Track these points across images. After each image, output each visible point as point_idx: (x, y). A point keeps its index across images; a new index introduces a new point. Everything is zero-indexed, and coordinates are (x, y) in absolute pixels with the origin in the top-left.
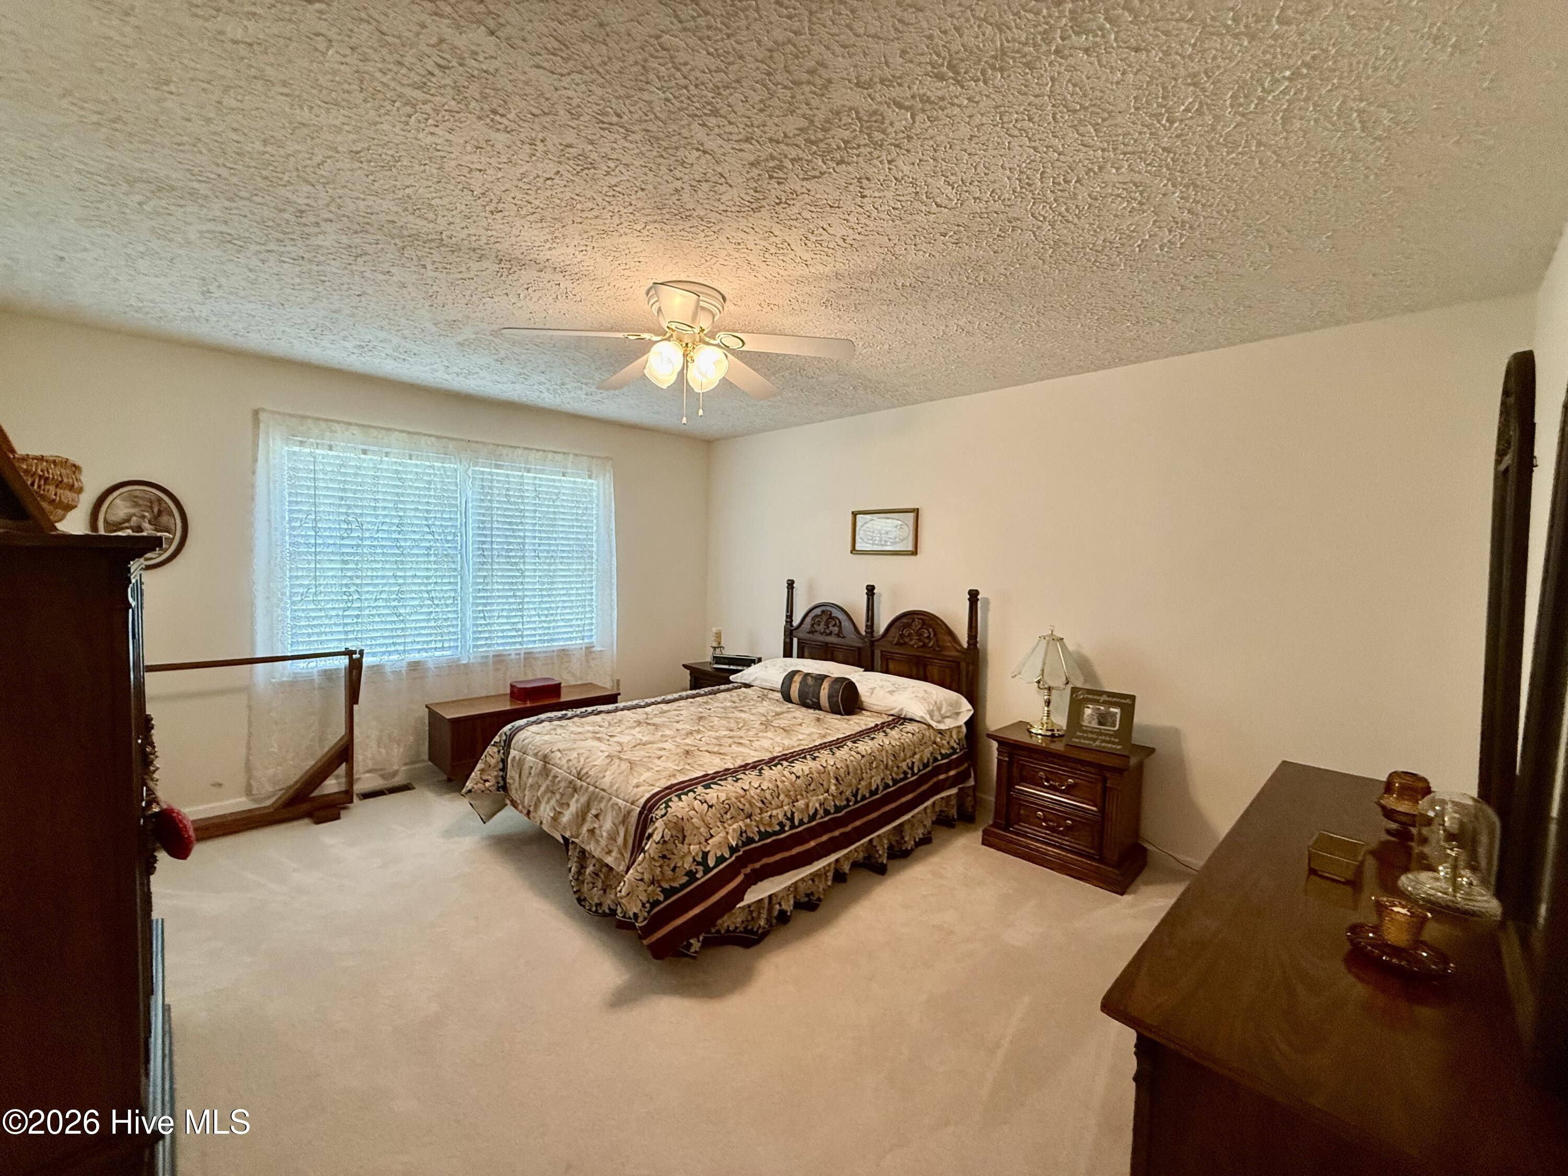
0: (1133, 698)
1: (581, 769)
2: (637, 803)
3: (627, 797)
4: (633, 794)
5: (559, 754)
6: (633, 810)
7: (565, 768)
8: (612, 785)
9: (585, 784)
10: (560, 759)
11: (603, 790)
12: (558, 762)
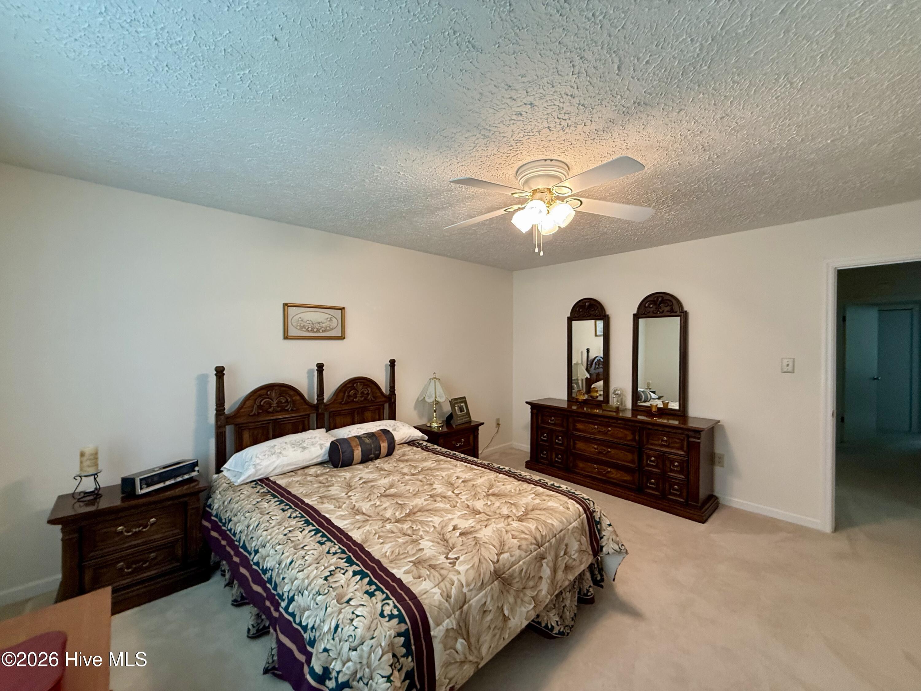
0: (465, 397)
1: (535, 539)
2: (581, 514)
3: (575, 518)
4: (574, 512)
5: (505, 556)
6: (583, 519)
7: (523, 554)
8: (562, 522)
9: (547, 544)
10: (511, 556)
11: (561, 531)
12: (513, 559)
